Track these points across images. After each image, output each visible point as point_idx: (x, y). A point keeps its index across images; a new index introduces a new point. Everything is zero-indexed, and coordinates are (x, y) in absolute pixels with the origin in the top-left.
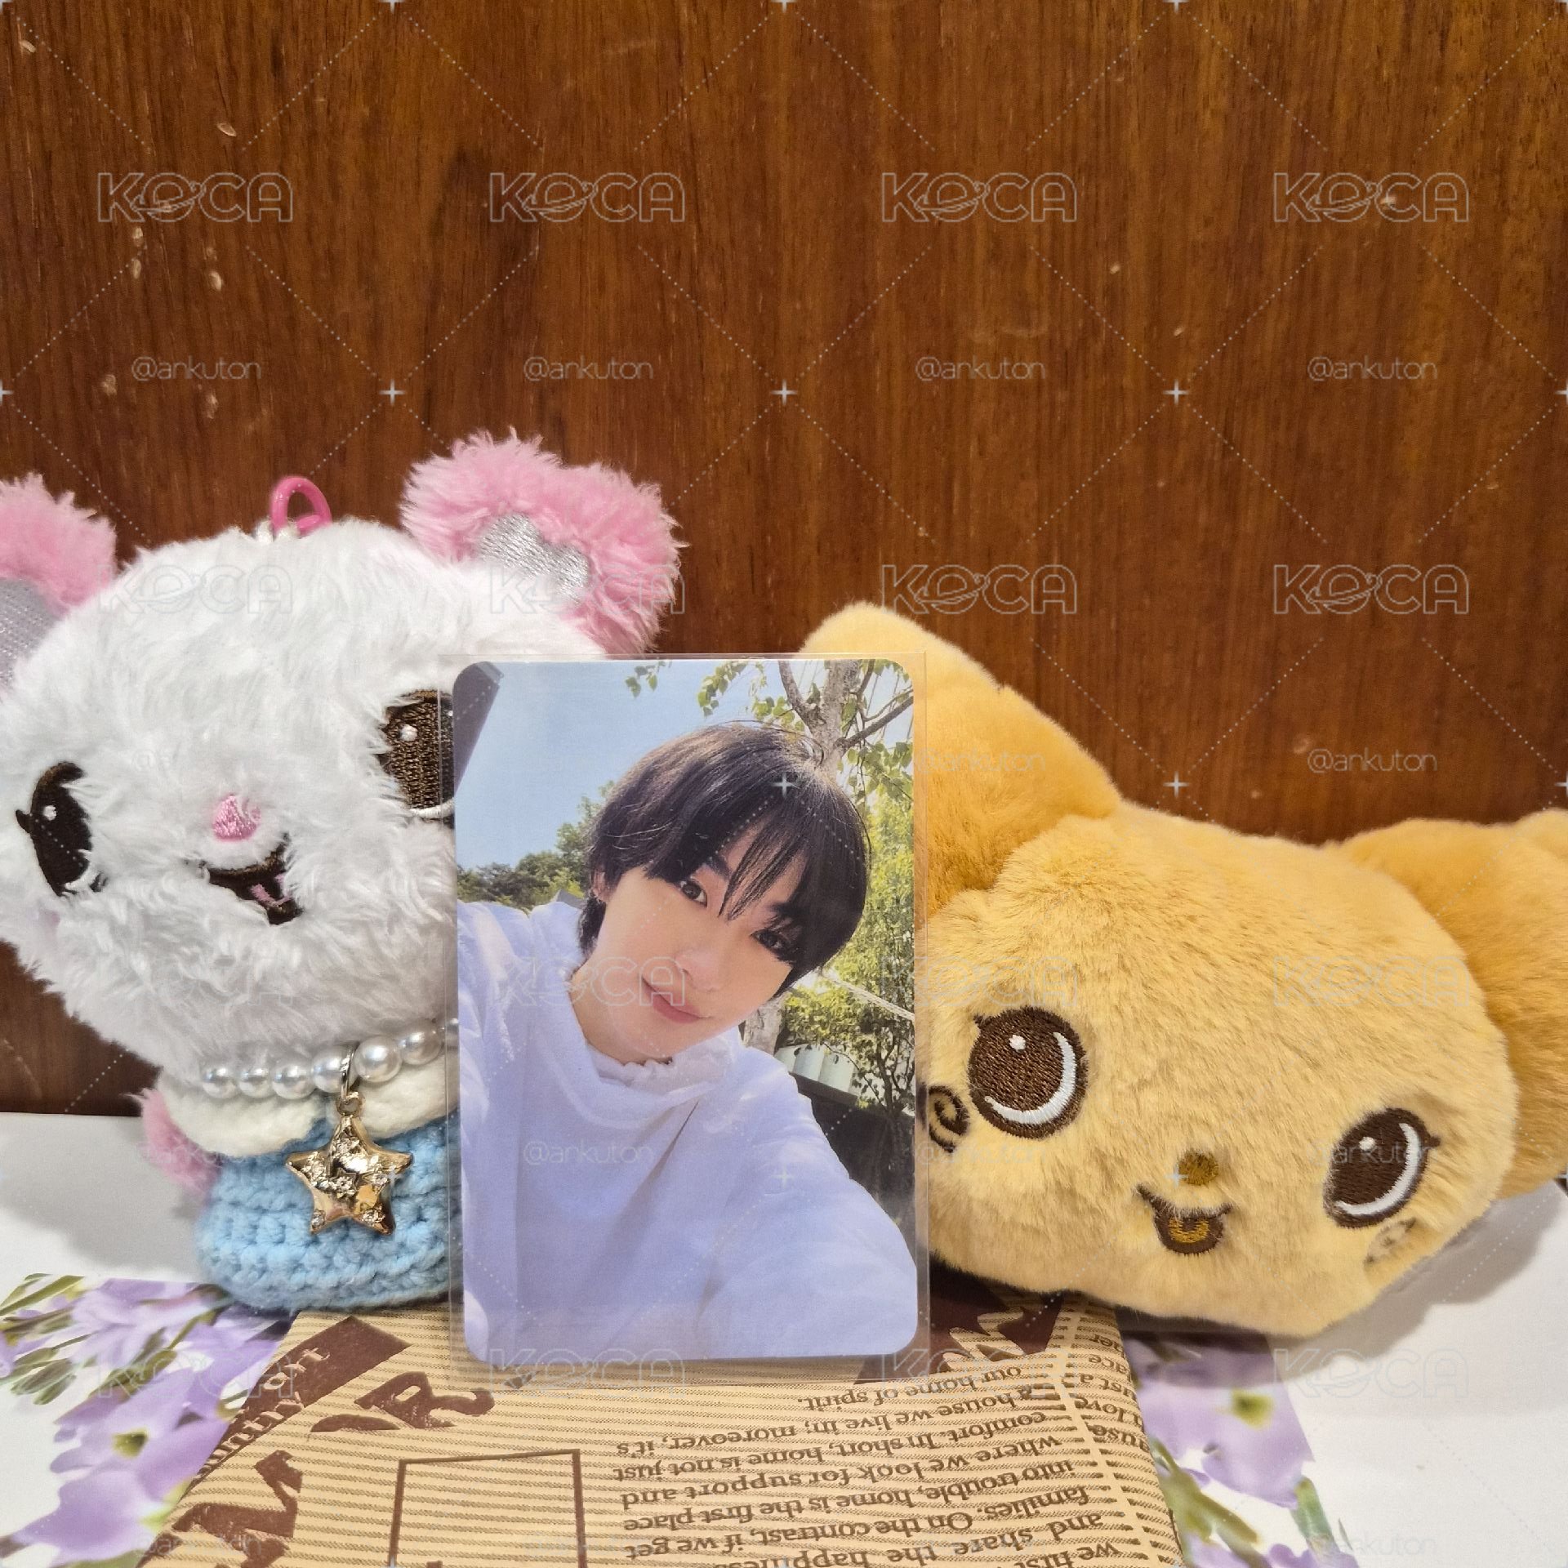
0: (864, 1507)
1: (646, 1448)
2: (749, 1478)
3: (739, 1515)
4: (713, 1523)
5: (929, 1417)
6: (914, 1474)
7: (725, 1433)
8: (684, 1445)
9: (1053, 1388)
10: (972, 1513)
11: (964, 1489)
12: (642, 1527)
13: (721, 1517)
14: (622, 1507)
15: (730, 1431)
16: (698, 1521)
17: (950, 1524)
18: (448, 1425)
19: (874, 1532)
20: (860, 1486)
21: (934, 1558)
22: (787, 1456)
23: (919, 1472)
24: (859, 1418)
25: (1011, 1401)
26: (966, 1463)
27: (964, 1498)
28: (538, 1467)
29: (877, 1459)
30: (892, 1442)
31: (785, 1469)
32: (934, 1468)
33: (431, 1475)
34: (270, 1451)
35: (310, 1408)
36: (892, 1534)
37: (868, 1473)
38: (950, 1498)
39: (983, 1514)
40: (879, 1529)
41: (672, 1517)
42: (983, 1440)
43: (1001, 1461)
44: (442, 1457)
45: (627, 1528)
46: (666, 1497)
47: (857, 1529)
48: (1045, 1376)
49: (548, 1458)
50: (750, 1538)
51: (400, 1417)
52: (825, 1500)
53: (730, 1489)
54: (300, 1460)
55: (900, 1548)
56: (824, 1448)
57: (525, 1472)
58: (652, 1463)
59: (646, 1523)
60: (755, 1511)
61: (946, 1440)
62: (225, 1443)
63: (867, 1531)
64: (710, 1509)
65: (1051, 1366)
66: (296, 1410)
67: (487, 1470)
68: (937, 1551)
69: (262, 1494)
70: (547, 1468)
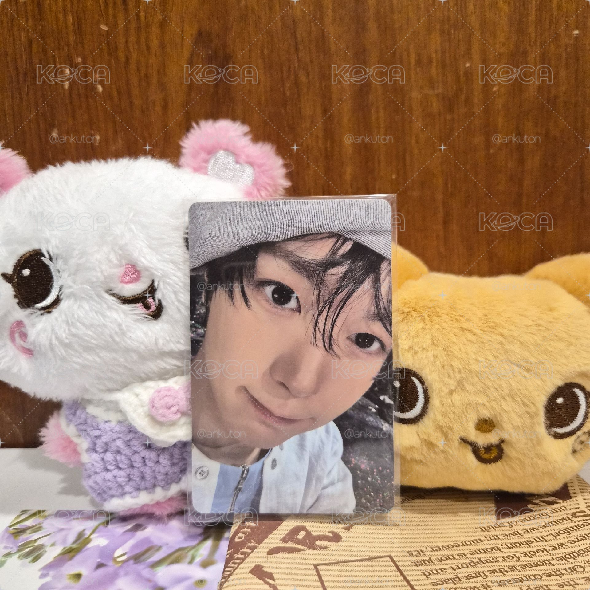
0: (533, 568)
1: (420, 552)
2: (475, 561)
3: (481, 576)
4: (471, 580)
5: (537, 530)
6: (545, 553)
7: (452, 543)
8: (437, 550)
9: (584, 512)
10: (582, 564)
11: (573, 556)
12: (440, 584)
13: (473, 577)
14: (425, 577)
15: (453, 543)
16: (464, 580)
17: (575, 570)
18: (326, 548)
19: (544, 577)
20: (525, 560)
21: (578, 584)
22: (485, 551)
23: (548, 552)
24: (507, 533)
25: (569, 519)
26: (566, 546)
27: (574, 559)
28: (377, 564)
29: (527, 549)
30: (527, 541)
31: (489, 556)
32: (553, 549)
33: (332, 570)
34: (253, 565)
35: (261, 545)
36: (552, 577)
37: (526, 555)
38: (568, 560)
39: (587, 564)
40: (546, 576)
41: (451, 579)
42: (567, 536)
43: (580, 543)
44: (331, 562)
45: (433, 585)
46: (442, 571)
47: (536, 577)
48: (579, 508)
49: (380, 559)
50: (492, 584)
51: (303, 545)
52: (514, 567)
53: (469, 566)
54: (268, 568)
55: (561, 582)
56: (500, 546)
57: (371, 566)
58: (427, 558)
59: (441, 583)
60: (487, 574)
61: (551, 537)
62: (229, 565)
63: (542, 577)
64: (466, 575)
65: (578, 504)
66: (255, 547)
67: (355, 566)
68: (577, 582)
69: (258, 584)
70: (381, 564)
